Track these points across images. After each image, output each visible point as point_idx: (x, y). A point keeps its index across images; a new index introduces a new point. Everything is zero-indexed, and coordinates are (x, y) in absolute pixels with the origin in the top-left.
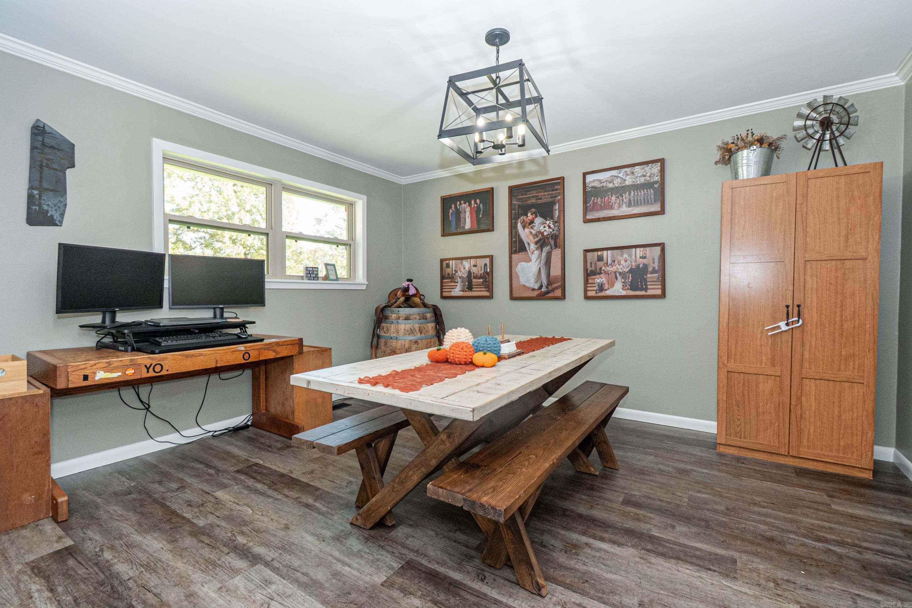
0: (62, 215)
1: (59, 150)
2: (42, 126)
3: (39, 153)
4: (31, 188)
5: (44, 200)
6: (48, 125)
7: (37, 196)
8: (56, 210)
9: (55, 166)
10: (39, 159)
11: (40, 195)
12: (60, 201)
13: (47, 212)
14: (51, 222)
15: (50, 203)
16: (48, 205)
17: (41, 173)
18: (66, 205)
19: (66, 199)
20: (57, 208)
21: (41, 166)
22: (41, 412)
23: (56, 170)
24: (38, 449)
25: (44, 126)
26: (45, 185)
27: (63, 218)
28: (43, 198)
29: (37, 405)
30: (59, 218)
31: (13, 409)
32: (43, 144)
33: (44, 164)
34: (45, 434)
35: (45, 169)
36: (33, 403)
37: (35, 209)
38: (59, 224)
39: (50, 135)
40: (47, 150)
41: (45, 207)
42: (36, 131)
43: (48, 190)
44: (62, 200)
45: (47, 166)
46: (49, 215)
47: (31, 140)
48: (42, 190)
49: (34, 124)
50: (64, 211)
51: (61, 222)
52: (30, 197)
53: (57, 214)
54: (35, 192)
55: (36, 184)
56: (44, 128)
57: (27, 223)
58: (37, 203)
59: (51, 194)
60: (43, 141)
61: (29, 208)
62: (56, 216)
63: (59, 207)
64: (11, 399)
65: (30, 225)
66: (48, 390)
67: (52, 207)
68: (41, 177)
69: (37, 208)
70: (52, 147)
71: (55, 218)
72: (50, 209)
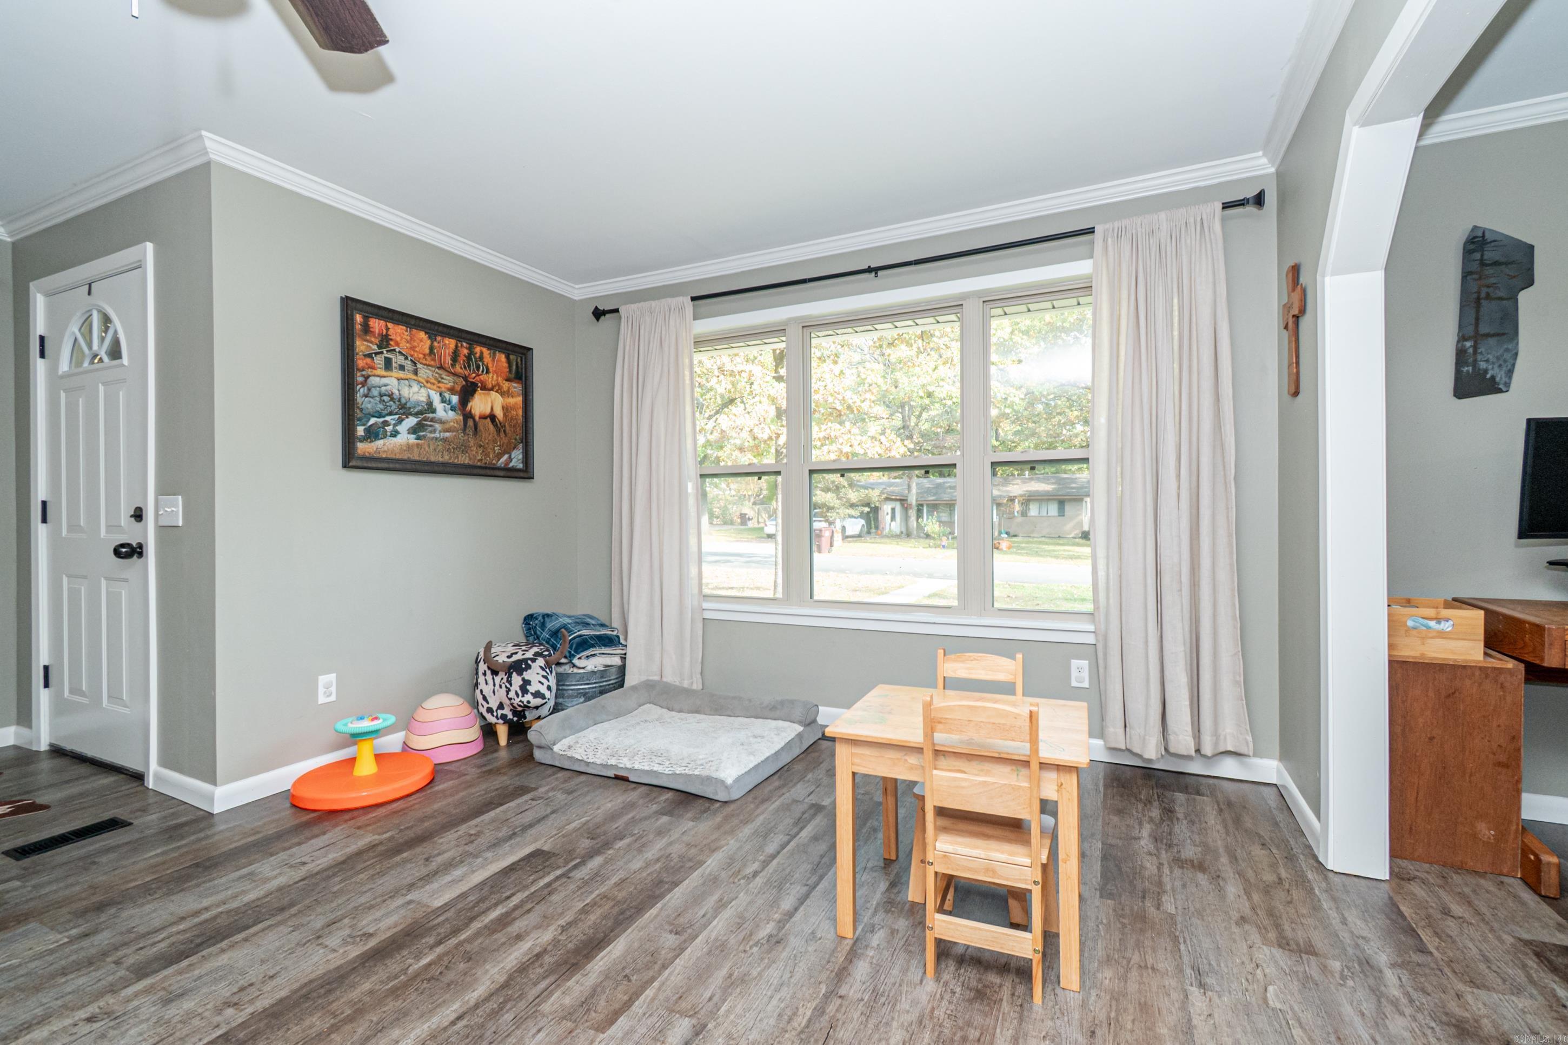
0: (1510, 373)
1: (1507, 264)
2: (1480, 234)
3: (1475, 280)
4: (1462, 338)
5: (1481, 353)
6: (1490, 230)
7: (1471, 350)
8: (1500, 366)
9: (1500, 294)
10: (1475, 290)
11: (1475, 348)
12: (1507, 350)
13: (1486, 371)
14: (1492, 387)
15: (1490, 357)
16: (1487, 361)
17: (1478, 312)
18: (1516, 354)
19: (1517, 343)
20: (1501, 362)
21: (1478, 300)
22: (1509, 699)
23: (1501, 299)
24: (1503, 758)
25: (1484, 233)
26: (1484, 329)
27: (1510, 378)
28: (1479, 351)
29: (1502, 687)
30: (1504, 379)
31: (1468, 682)
32: (1483, 263)
33: (1483, 295)
34: (1514, 738)
35: (1484, 302)
36: (1496, 681)
37: (1468, 371)
38: (1504, 389)
39: (1493, 244)
40: (1489, 271)
41: (1483, 365)
42: (1472, 247)
43: (1487, 335)
44: (1510, 346)
45: (1488, 297)
46: (1488, 376)
47: (1463, 263)
48: (1478, 337)
49: (1469, 236)
50: (1514, 365)
51: (1508, 385)
52: (1461, 356)
53: (1503, 373)
54: (1468, 344)
55: (1470, 330)
56: (1483, 236)
57: (1455, 395)
58: (1471, 360)
59: (1492, 341)
60: (1482, 260)
61: (1458, 372)
62: (1500, 376)
63: (1505, 361)
64: (1464, 667)
65: (1459, 398)
66: (1522, 667)
67: (1493, 363)
68: (1477, 319)
69: (1470, 369)
70: (1496, 263)
71: (1498, 379)
72: (1490, 367)
